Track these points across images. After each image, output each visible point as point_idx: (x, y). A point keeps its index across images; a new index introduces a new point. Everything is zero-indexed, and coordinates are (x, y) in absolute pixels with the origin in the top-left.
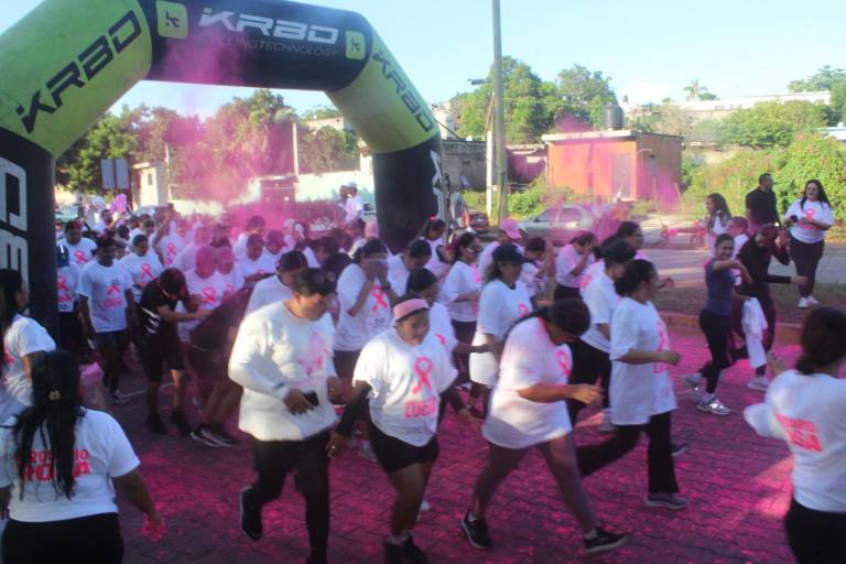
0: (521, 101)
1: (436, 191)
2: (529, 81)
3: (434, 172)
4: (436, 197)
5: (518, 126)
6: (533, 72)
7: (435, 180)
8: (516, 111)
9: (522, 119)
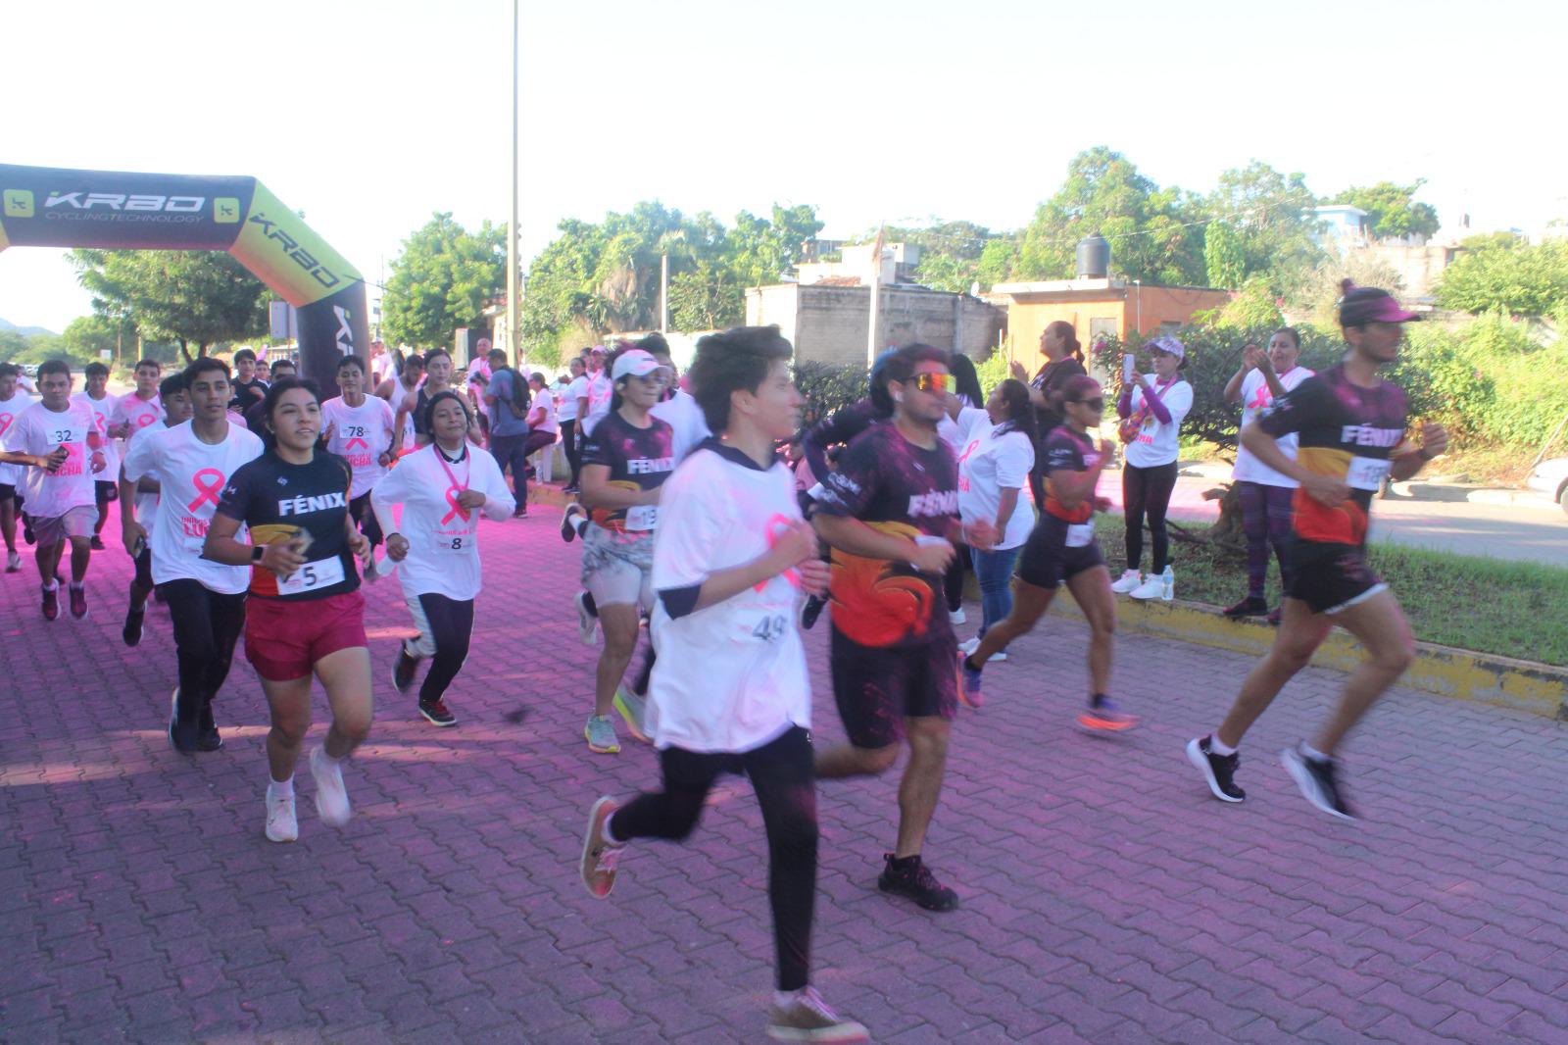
2: (1127, 190)
6: (1139, 171)
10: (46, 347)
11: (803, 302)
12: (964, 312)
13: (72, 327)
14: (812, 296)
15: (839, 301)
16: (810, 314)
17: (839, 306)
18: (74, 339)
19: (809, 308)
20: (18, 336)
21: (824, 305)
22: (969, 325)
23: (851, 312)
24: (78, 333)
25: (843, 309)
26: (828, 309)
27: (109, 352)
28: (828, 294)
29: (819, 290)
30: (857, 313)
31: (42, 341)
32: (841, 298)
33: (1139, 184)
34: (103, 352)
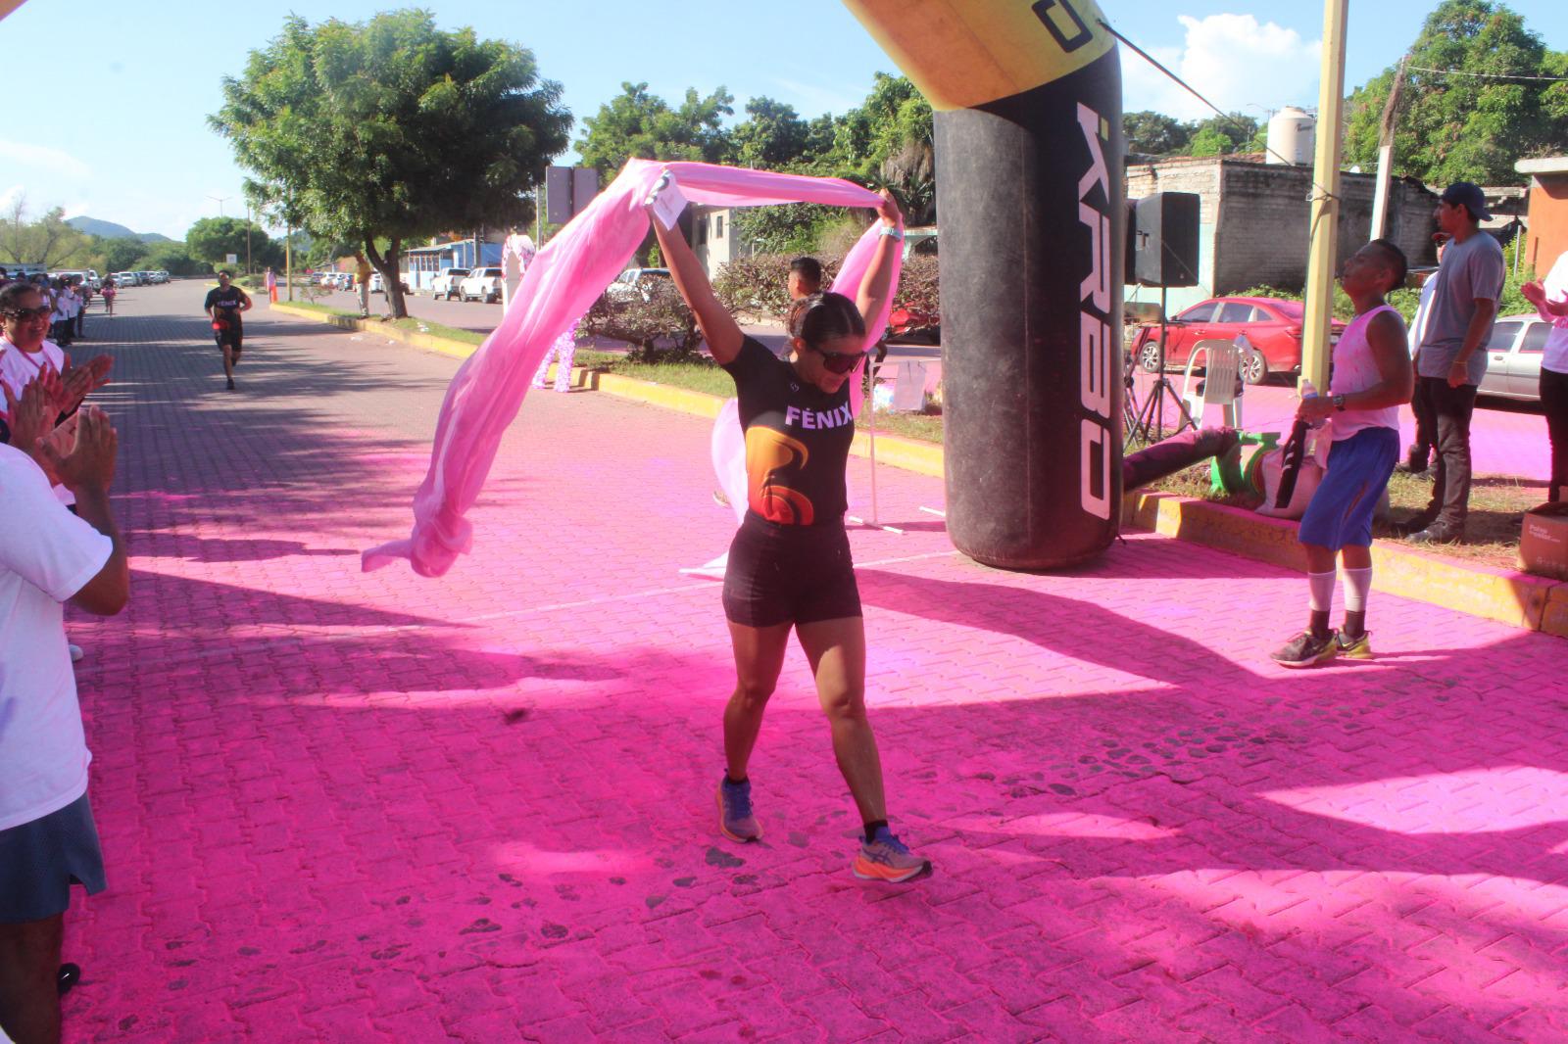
0: (1488, 95)
1: (1088, 215)
2: (1513, 50)
3: (1088, 162)
4: (1088, 230)
5: (1472, 149)
6: (1526, 28)
7: (1085, 185)
8: (1473, 116)
9: (1486, 134)
10: (165, 253)
11: (1228, 187)
12: (1406, 203)
13: (194, 230)
14: (1238, 177)
15: (1268, 185)
16: (1237, 203)
17: (1268, 192)
18: (199, 244)
19: (1234, 193)
20: (138, 242)
21: (1251, 191)
22: (1409, 222)
23: (1280, 201)
24: (202, 237)
25: (1272, 196)
26: (1255, 196)
27: (234, 256)
28: (1256, 175)
29: (1246, 169)
30: (1287, 201)
31: (161, 247)
32: (1270, 180)
33: (1529, 48)
34: (229, 256)
